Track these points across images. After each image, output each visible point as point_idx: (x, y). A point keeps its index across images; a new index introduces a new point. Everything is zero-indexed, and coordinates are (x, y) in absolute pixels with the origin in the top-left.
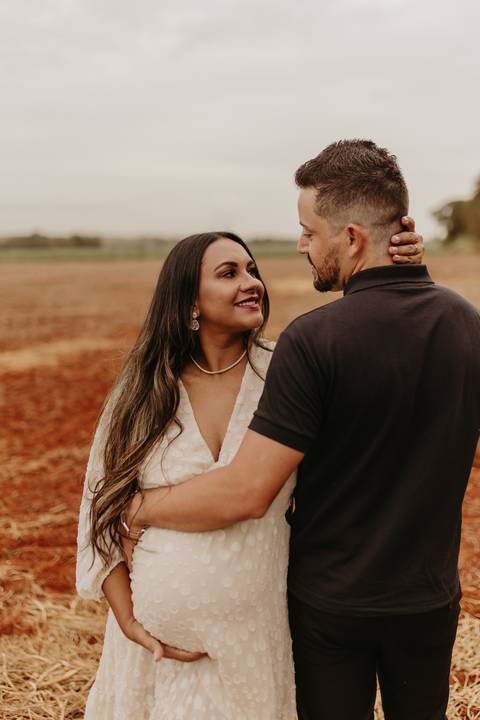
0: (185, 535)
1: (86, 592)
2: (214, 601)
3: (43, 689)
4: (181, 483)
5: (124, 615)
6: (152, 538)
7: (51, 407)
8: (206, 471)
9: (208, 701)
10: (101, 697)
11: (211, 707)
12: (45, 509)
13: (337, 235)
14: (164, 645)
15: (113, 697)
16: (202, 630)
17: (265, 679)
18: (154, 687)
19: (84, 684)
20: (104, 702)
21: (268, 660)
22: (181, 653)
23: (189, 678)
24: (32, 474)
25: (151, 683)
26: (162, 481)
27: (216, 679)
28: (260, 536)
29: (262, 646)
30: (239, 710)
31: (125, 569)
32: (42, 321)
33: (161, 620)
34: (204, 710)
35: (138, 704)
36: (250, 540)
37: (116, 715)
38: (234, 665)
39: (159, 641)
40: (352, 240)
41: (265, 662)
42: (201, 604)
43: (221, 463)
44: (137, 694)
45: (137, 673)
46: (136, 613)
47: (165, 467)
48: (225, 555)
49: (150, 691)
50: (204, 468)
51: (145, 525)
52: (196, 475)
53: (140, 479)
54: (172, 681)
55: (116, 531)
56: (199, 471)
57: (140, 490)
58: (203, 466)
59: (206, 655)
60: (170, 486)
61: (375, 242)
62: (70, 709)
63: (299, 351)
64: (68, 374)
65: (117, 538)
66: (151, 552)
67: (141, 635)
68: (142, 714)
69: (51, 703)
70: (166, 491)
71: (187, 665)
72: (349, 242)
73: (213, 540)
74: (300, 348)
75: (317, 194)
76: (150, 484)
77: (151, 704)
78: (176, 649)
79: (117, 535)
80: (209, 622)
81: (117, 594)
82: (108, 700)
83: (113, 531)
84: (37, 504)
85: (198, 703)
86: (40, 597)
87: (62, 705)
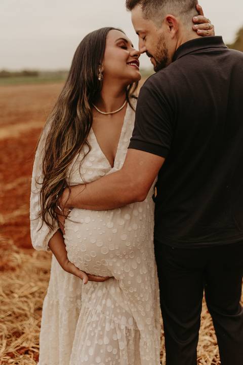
0: (97, 212)
1: (40, 247)
2: (117, 248)
3: (22, 297)
4: (92, 182)
5: (63, 259)
6: (76, 214)
7: (17, 157)
8: (107, 174)
9: (114, 302)
10: (51, 302)
11: (117, 305)
12: (17, 208)
13: (160, 27)
14: (87, 274)
15: (58, 302)
16: (111, 265)
17: (147, 288)
18: (81, 296)
19: (42, 294)
20: (53, 305)
21: (148, 279)
22: (98, 278)
23: (102, 290)
24: (9, 191)
25: (79, 293)
26: (81, 181)
27: (118, 290)
28: (141, 210)
29: (144, 271)
30: (132, 305)
31: (61, 233)
32: (10, 114)
33: (86, 261)
34: (113, 307)
35: (73, 305)
36: (135, 213)
37: (60, 311)
38: (129, 283)
39: (85, 272)
40: (170, 27)
41: (146, 280)
42: (109, 250)
43: (115, 169)
44: (72, 300)
45: (71, 289)
46: (70, 257)
47: (81, 173)
48: (121, 222)
49: (79, 297)
50: (105, 172)
51: (71, 207)
52: (101, 177)
53: (67, 180)
54: (92, 292)
55: (54, 212)
56: (104, 174)
57: (68, 187)
58: (105, 171)
59: (113, 278)
60: (86, 184)
61: (184, 24)
62: (36, 307)
63: (154, 95)
64: (25, 140)
65: (55, 215)
66: (77, 223)
67: (74, 270)
68: (75, 310)
69: (26, 304)
70: (83, 187)
71: (100, 284)
72: (169, 28)
73: (114, 214)
74: (155, 93)
75: (141, 7)
76: (73, 183)
77: (79, 304)
78: (94, 276)
79: (55, 214)
80: (115, 260)
81: (57, 247)
82: (55, 303)
83: (53, 212)
84: (13, 206)
85: (109, 303)
86: (18, 252)
87: (32, 305)
